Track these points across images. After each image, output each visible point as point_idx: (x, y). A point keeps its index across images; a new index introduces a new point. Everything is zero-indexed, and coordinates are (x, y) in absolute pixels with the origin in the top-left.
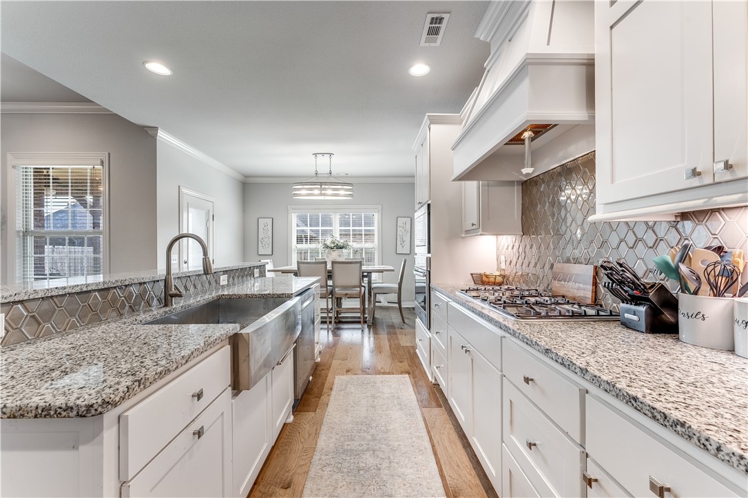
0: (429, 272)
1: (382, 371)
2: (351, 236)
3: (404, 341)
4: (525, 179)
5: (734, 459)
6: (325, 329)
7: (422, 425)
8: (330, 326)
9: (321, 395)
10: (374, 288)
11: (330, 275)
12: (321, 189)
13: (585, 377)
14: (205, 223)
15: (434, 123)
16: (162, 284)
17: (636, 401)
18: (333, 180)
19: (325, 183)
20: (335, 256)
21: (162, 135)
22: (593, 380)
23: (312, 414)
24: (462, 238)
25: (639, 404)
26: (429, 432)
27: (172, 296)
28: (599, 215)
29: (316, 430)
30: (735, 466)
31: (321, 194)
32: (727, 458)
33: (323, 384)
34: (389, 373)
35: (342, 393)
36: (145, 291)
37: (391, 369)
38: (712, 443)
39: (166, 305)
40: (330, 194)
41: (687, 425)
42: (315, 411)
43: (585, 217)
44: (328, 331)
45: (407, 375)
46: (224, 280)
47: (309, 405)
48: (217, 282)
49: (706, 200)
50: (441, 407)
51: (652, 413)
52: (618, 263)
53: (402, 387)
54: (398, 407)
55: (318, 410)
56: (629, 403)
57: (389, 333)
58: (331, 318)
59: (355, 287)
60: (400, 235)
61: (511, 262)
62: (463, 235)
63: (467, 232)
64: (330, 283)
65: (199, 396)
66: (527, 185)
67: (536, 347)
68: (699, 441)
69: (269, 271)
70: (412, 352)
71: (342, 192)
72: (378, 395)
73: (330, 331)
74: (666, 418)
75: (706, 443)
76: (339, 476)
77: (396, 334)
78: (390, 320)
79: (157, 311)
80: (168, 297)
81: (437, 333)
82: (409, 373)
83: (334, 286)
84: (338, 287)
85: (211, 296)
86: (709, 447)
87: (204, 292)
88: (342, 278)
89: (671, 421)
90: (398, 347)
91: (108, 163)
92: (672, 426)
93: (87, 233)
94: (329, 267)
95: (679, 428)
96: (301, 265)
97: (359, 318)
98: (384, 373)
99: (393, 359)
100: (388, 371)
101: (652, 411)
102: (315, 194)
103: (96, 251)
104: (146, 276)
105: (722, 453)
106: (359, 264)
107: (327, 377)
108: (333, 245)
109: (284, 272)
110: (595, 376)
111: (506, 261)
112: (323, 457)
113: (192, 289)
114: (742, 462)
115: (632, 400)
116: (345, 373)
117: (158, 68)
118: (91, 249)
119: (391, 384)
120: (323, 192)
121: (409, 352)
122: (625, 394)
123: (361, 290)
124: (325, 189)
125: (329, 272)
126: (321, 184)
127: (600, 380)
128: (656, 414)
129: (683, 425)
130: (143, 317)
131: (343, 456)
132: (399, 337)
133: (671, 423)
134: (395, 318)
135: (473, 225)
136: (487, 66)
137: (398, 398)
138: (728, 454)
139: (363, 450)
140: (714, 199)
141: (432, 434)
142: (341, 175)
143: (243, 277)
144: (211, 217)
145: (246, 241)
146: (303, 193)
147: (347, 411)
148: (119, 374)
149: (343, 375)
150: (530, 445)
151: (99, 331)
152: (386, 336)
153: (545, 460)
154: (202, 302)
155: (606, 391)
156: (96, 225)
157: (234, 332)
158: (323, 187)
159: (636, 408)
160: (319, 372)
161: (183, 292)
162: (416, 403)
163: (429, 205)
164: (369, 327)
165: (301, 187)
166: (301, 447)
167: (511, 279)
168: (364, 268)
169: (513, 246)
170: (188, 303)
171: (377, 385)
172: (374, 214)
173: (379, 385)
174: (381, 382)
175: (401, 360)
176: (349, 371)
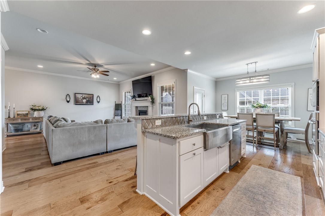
2: (271, 101)
3: (304, 161)
6: (252, 145)
8: (255, 145)
9: (243, 169)
10: (285, 129)
11: (255, 120)
12: (250, 80)
14: (201, 98)
15: (321, 34)
16: (187, 117)
18: (257, 74)
19: (253, 77)
20: (259, 111)
21: (189, 71)
23: (238, 174)
26: (303, 204)
27: (190, 121)
29: (238, 179)
31: (250, 82)
33: (245, 166)
35: (254, 172)
36: (184, 119)
39: (188, 123)
40: (255, 81)
42: (239, 173)
44: (253, 147)
45: (300, 177)
46: (205, 118)
47: (237, 171)
48: (203, 118)
50: (321, 199)
53: (293, 181)
55: (240, 173)
57: (294, 156)
58: (255, 141)
59: (270, 127)
64: (255, 124)
65: (194, 145)
69: (225, 116)
70: (309, 168)
71: (262, 80)
72: (275, 179)
73: (254, 147)
76: (244, 196)
77: (300, 157)
78: (298, 149)
79: (186, 124)
80: (189, 121)
82: (301, 177)
83: (257, 126)
84: (259, 126)
85: (201, 123)
87: (199, 121)
88: (261, 122)
90: (299, 163)
91: (175, 82)
93: (171, 103)
94: (254, 116)
96: (240, 115)
97: (273, 144)
98: (283, 172)
99: (292, 167)
102: (247, 82)
103: (173, 108)
104: (184, 115)
106: (273, 116)
107: (248, 164)
108: (257, 106)
109: (231, 117)
112: (239, 188)
113: (195, 120)
116: (258, 165)
117: (188, 53)
118: (172, 107)
119: (286, 177)
120: (251, 81)
121: (307, 168)
123: (274, 129)
124: (252, 80)
125: (254, 119)
126: (250, 77)
130: (183, 125)
131: (248, 192)
134: (304, 149)
137: (288, 184)
139: (258, 194)
141: (306, 206)
142: (264, 70)
143: (212, 118)
144: (203, 96)
145: (217, 104)
146: (241, 83)
147: (254, 178)
148: (179, 134)
151: (175, 126)
152: (292, 156)
154: (198, 124)
156: (173, 101)
157: (204, 132)
158: (251, 79)
160: (244, 161)
161: (193, 120)
163: (318, 82)
164: (280, 149)
165: (240, 80)
166: (230, 181)
168: (276, 118)
170: (194, 123)
171: (276, 175)
172: (288, 88)
173: (277, 175)
174: (279, 175)
175: (298, 170)
176: (260, 165)
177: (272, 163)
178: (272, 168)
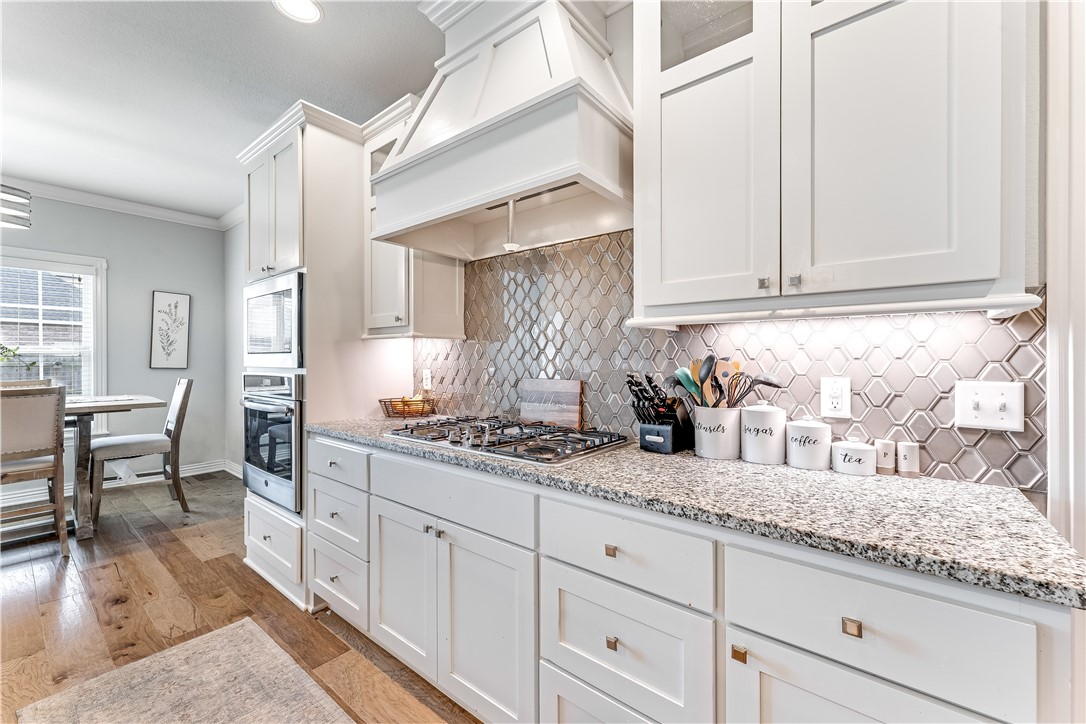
0: (301, 403)
1: (176, 633)
3: (204, 547)
4: (473, 259)
5: (936, 567)
7: (329, 704)
10: (100, 448)
13: (727, 524)
15: (312, 123)
17: (811, 537)
22: (741, 525)
24: (363, 340)
25: (816, 539)
26: (349, 711)
28: (638, 319)
30: (937, 573)
32: (928, 568)
34: (198, 633)
37: (198, 620)
38: (910, 557)
41: (880, 548)
43: (622, 319)
45: (247, 619)
49: (770, 312)
50: (347, 650)
51: (834, 546)
52: (647, 377)
53: (246, 648)
54: (257, 696)
56: (801, 542)
57: (154, 544)
60: (160, 329)
61: (443, 379)
62: (365, 336)
63: (374, 331)
66: (473, 269)
67: (627, 500)
68: (895, 560)
70: (234, 566)
72: (190, 695)
74: (853, 546)
75: (905, 560)
77: (175, 540)
78: (144, 514)
81: (333, 515)
82: (249, 613)
86: (907, 563)
89: (861, 547)
90: (196, 566)
92: (861, 553)
95: (870, 553)
98: (186, 637)
99: (193, 596)
100: (193, 629)
101: (834, 543)
105: (922, 565)
110: (745, 521)
111: (432, 378)
114: (944, 568)
115: (805, 538)
116: (51, 689)
119: (216, 653)
121: (229, 570)
122: (794, 532)
123: (57, 460)
127: (752, 523)
128: (839, 545)
129: (875, 548)
132: (189, 544)
133: (859, 551)
134: (161, 506)
135: (398, 319)
136: (441, 66)
137: (249, 676)
138: (929, 564)
140: (779, 311)
141: (357, 710)
149: (47, 694)
150: (613, 645)
152: (149, 552)
153: (638, 656)
155: (764, 535)
159: (811, 546)
162: (294, 666)
163: (301, 276)
164: (85, 543)
167: (440, 404)
168: (70, 404)
169: (448, 355)
171: (177, 673)
172: (81, 276)
173: (183, 670)
174: (187, 660)
175: (215, 592)
176: (60, 678)
177: (109, 623)
178: (130, 650)
